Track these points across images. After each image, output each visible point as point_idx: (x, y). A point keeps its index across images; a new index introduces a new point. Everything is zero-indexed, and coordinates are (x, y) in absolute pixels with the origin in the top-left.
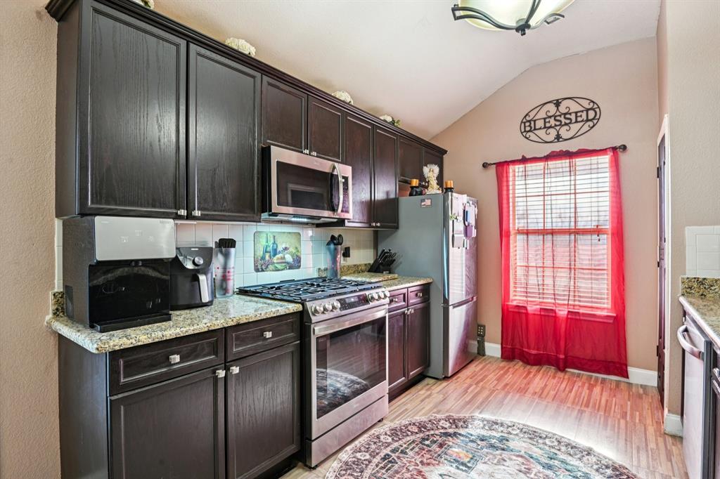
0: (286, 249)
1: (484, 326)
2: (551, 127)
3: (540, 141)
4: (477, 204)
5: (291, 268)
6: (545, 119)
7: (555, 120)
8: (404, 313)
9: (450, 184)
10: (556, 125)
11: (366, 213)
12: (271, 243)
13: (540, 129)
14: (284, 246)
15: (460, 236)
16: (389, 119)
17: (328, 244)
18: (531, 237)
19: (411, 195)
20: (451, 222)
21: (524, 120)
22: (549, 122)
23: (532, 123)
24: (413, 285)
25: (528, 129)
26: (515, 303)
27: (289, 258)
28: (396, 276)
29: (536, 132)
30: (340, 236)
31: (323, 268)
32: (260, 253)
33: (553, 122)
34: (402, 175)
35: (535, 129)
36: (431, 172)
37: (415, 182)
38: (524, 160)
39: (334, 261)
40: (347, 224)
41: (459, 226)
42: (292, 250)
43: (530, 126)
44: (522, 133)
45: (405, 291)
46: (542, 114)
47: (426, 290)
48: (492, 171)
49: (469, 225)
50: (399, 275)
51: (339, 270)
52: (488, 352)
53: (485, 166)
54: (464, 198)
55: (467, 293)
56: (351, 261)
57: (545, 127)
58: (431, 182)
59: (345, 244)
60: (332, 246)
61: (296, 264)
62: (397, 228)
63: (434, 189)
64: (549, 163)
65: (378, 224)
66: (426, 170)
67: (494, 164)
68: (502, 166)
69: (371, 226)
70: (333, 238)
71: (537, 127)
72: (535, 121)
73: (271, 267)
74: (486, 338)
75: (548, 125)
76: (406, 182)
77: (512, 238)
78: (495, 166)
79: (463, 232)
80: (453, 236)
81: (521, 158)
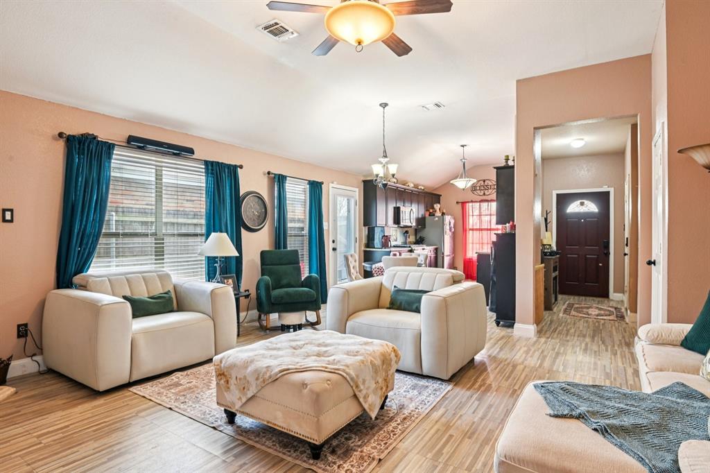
0: (394, 235)
2: (482, 190)
3: (478, 195)
4: (454, 219)
7: (483, 187)
10: (484, 189)
11: (417, 223)
15: (448, 231)
16: (423, 188)
17: (405, 234)
18: (474, 232)
19: (430, 215)
20: (445, 226)
21: (472, 186)
22: (481, 188)
24: (432, 248)
26: (468, 257)
29: (477, 191)
30: (409, 231)
31: (402, 242)
34: (426, 207)
37: (431, 211)
38: (472, 202)
39: (406, 239)
40: (412, 227)
41: (448, 228)
43: (474, 189)
44: (471, 191)
46: (479, 185)
47: (436, 250)
48: (460, 205)
49: (451, 227)
50: (427, 245)
53: (457, 203)
54: (450, 216)
55: (450, 252)
57: (480, 190)
59: (409, 234)
62: (425, 228)
63: (438, 214)
64: (481, 203)
65: (420, 227)
66: (435, 206)
67: (461, 202)
68: (463, 204)
69: (418, 227)
70: (407, 232)
71: (477, 189)
72: (476, 187)
76: (428, 210)
77: (467, 232)
80: (446, 231)
81: (470, 201)
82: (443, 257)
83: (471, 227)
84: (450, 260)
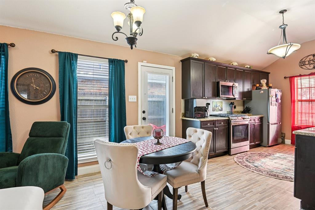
0: (219, 106)
1: (285, 134)
2: (311, 64)
3: (306, 68)
4: (282, 91)
5: (220, 111)
6: (309, 61)
7: (313, 61)
8: (254, 124)
9: (271, 85)
10: (313, 63)
11: (241, 96)
12: (216, 104)
13: (307, 64)
14: (219, 105)
15: (274, 102)
16: (249, 67)
17: (230, 104)
18: (303, 103)
19: (256, 89)
20: (270, 98)
21: (301, 62)
22: (311, 62)
23: (304, 62)
24: (257, 117)
25: (302, 65)
26: (297, 126)
27: (220, 108)
28: (251, 114)
29: (305, 66)
30: (233, 102)
31: (228, 111)
32: (213, 107)
33: (312, 62)
34: (253, 83)
35: (305, 65)
36: (264, 82)
37: (258, 85)
38: (300, 76)
39: (232, 109)
40: (236, 99)
41: (274, 99)
42: (221, 106)
43: (303, 63)
44: (300, 66)
45: (254, 118)
46: (308, 59)
47: (261, 119)
48: (288, 80)
49: (278, 98)
50: (252, 114)
51: (233, 112)
52: (286, 143)
53: (285, 78)
54: (276, 90)
55: (277, 121)
56: (236, 110)
57: (309, 64)
58: (264, 85)
59: (235, 105)
60: (231, 105)
61: (221, 110)
62: (251, 100)
63: (265, 87)
64: (310, 76)
65: (245, 99)
66: (262, 81)
67: (289, 77)
68: (292, 78)
69: (243, 99)
70: (231, 103)
71: (306, 64)
72: (305, 62)
73: (216, 110)
74: (285, 138)
75: (310, 63)
76: (254, 85)
77: (296, 103)
78: (289, 78)
79: (275, 101)
80: (271, 102)
81: (299, 75)
82: (268, 126)
83: (299, 98)
84: (277, 128)
